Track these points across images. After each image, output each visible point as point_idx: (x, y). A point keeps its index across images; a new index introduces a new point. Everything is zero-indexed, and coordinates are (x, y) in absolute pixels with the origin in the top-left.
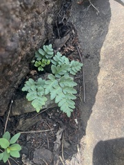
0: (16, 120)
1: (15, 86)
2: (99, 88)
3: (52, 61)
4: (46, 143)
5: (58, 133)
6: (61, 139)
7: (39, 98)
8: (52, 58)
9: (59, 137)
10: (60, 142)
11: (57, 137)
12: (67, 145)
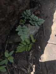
0: (10, 45)
1: (11, 29)
2: (52, 32)
3: (30, 18)
4: (24, 57)
5: (30, 53)
6: (32, 56)
7: (24, 35)
8: (30, 17)
9: (31, 54)
10: (31, 57)
11: (30, 54)
12: (34, 58)
